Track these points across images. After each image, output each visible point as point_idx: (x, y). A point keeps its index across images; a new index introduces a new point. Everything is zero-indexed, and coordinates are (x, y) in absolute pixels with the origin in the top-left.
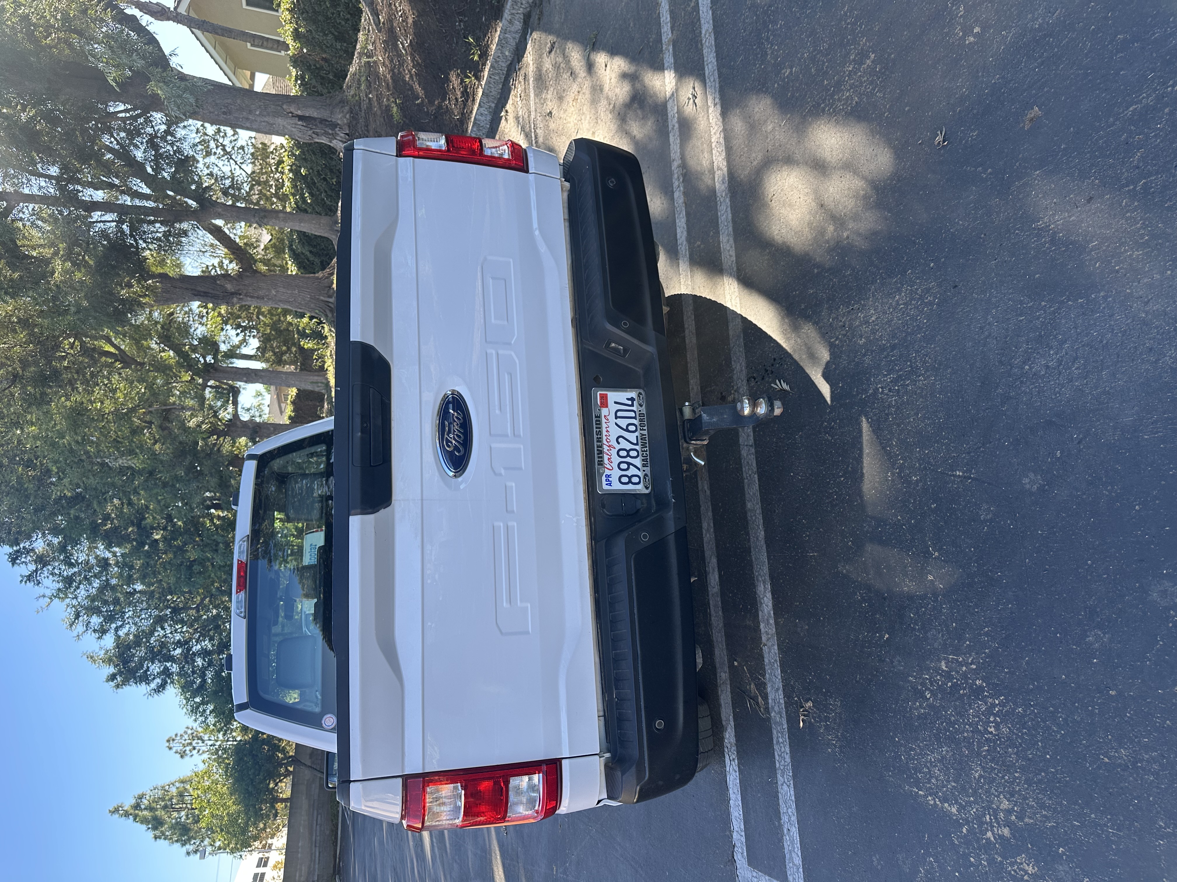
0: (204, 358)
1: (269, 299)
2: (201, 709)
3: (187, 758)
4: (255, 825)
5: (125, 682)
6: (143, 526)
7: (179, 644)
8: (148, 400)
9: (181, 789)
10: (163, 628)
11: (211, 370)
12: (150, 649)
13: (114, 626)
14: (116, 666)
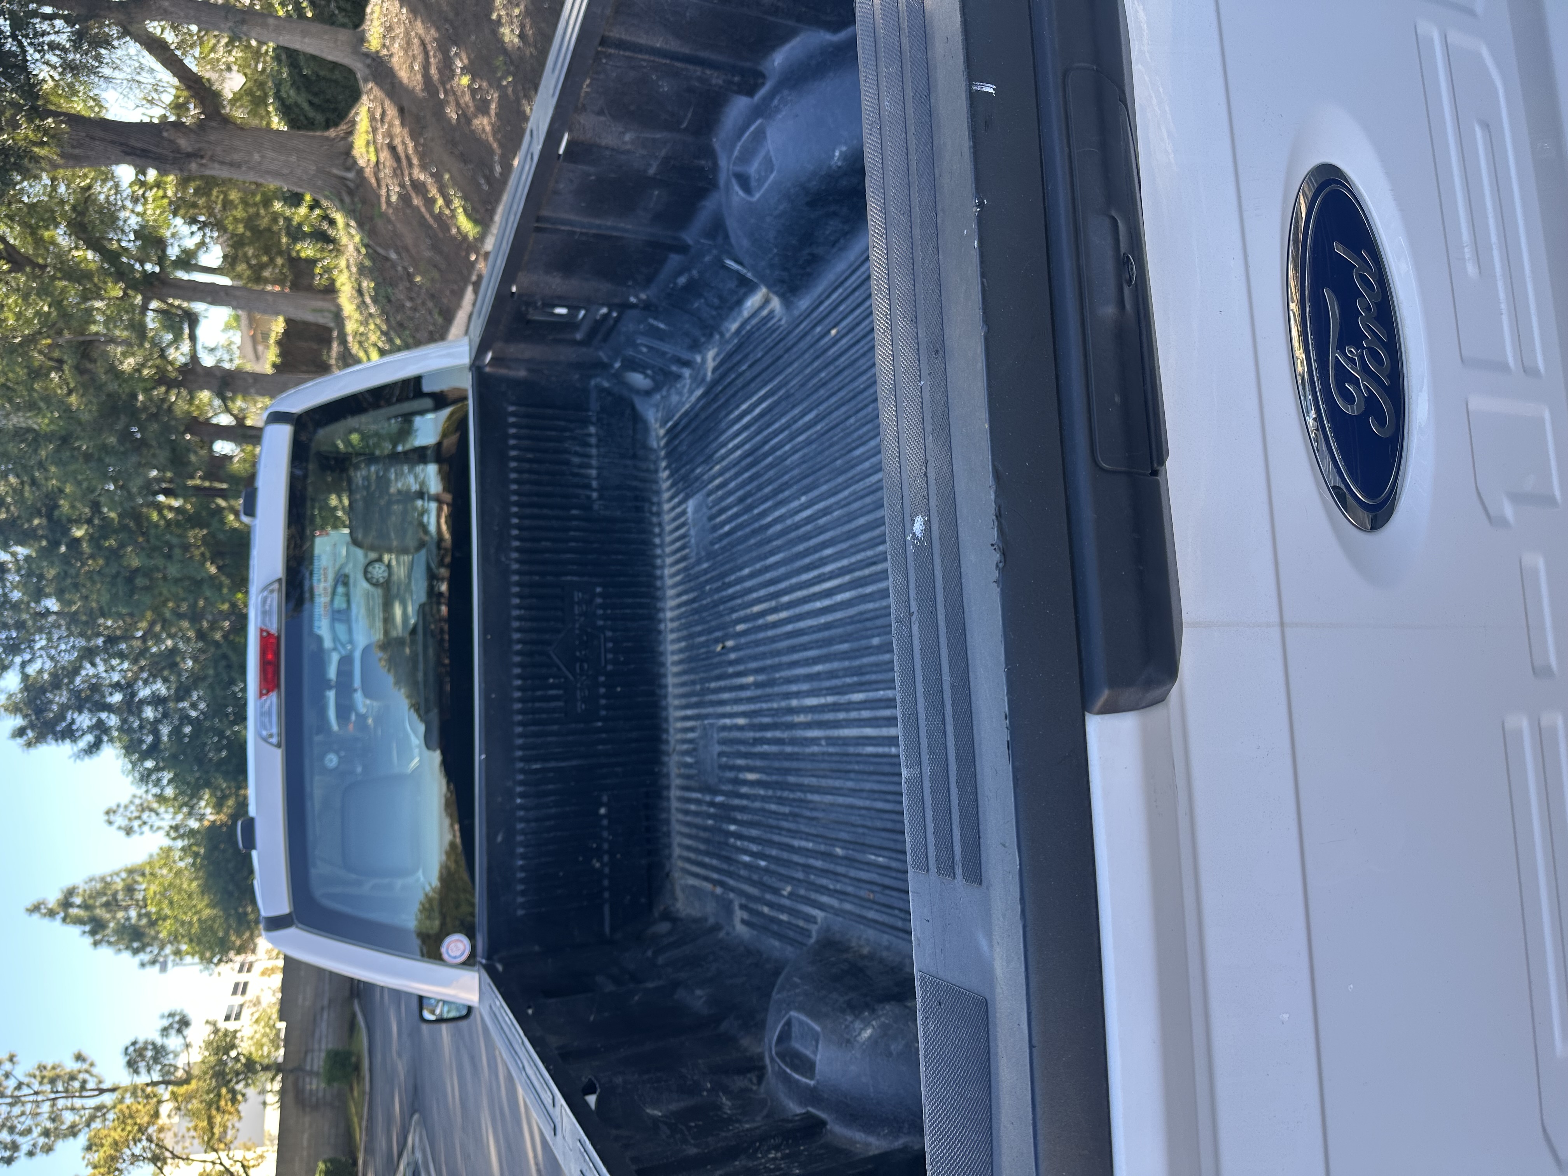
0: (142, 265)
1: (249, 168)
2: (154, 777)
3: (135, 837)
4: (239, 935)
5: (40, 738)
6: (55, 518)
7: (117, 686)
8: (54, 324)
9: (129, 881)
10: (93, 665)
11: (156, 283)
12: (76, 694)
13: (18, 660)
14: (25, 716)
